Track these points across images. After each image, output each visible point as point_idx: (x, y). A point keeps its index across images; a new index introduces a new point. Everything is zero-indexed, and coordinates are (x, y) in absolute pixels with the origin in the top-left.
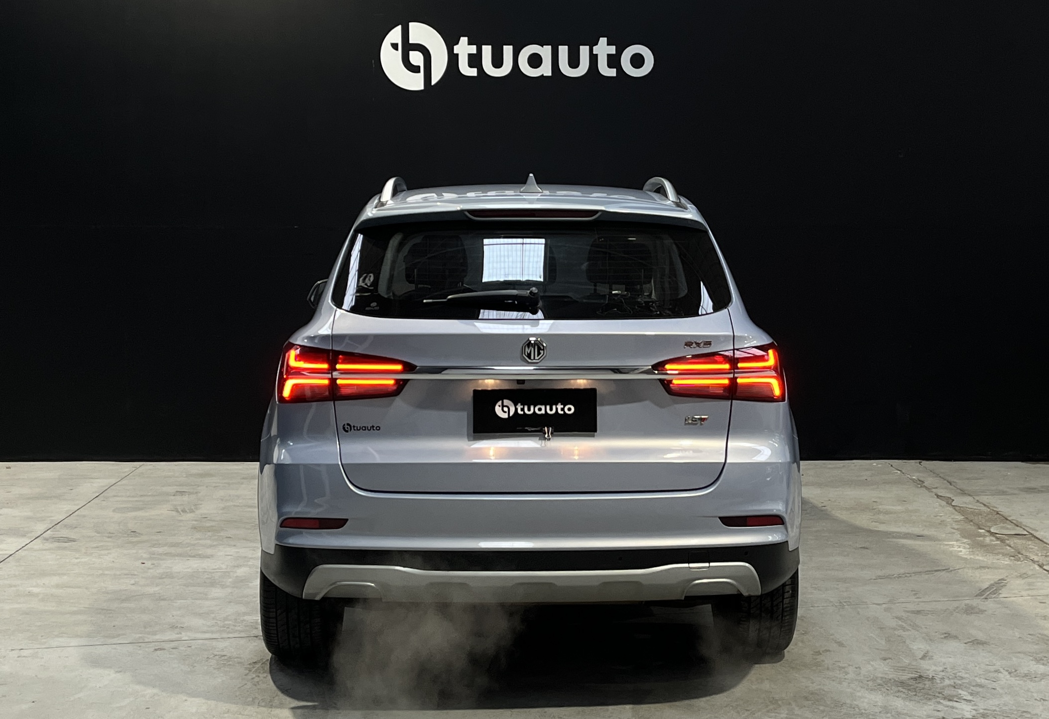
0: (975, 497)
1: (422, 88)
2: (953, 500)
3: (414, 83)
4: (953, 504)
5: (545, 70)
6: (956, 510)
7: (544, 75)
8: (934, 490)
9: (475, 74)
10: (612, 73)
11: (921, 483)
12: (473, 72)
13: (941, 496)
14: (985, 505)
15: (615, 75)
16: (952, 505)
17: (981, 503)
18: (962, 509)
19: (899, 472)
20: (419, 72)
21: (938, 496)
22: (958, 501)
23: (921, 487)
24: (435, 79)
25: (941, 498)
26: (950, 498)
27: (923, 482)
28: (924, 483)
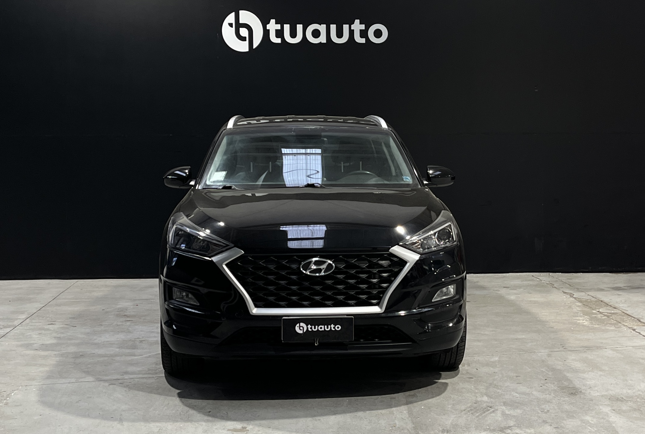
0: (586, 293)
1: (247, 50)
2: (574, 295)
3: (242, 47)
4: (574, 296)
5: (322, 39)
6: (577, 300)
7: (322, 42)
8: (560, 289)
10: (363, 41)
11: (552, 285)
12: (279, 41)
13: (566, 292)
14: (593, 297)
15: (364, 42)
16: (574, 298)
17: (590, 296)
18: (579, 299)
19: (538, 279)
20: (246, 40)
21: (564, 293)
22: (576, 295)
23: (553, 287)
24: (255, 46)
25: (566, 293)
26: (572, 294)
27: (554, 285)
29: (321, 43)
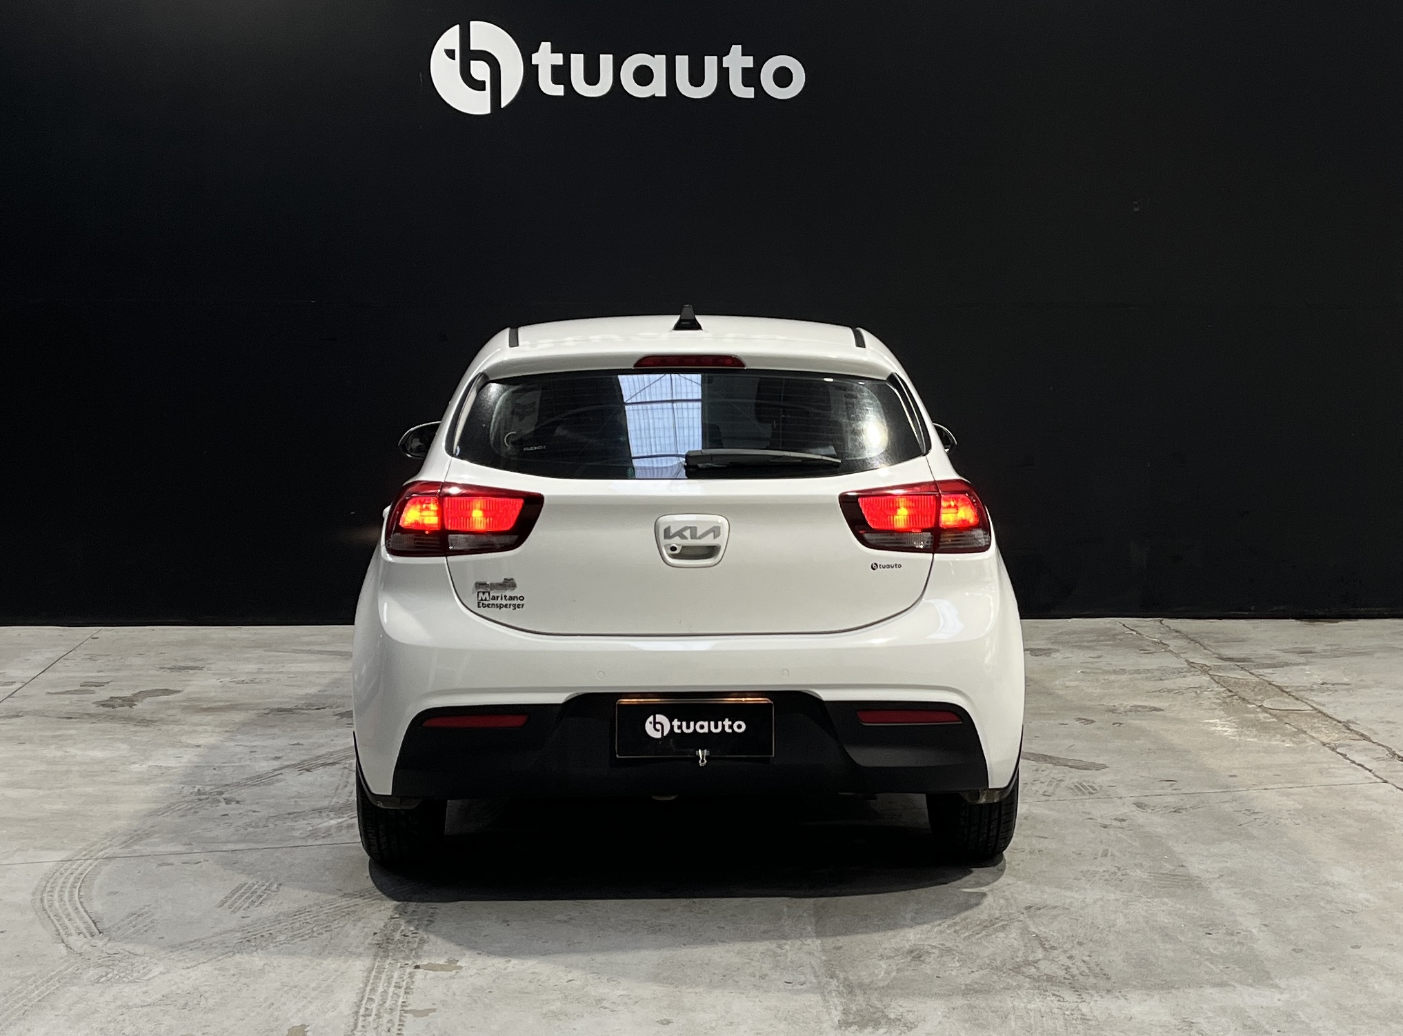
0: (1238, 664)
1: (488, 111)
2: (1210, 668)
3: (477, 104)
4: (1210, 672)
5: (658, 88)
6: (1214, 680)
7: (656, 95)
8: (1182, 655)
9: (562, 93)
10: (749, 93)
11: (1164, 646)
12: (559, 91)
13: (1193, 663)
14: (1252, 674)
15: (752, 96)
16: (1210, 675)
17: (1246, 671)
18: (1222, 679)
19: (1134, 633)
20: (484, 89)
21: (1189, 663)
22: (1215, 669)
23: (1165, 651)
24: (506, 100)
26: (1206, 666)
28: (1169, 646)
29: (653, 96)
